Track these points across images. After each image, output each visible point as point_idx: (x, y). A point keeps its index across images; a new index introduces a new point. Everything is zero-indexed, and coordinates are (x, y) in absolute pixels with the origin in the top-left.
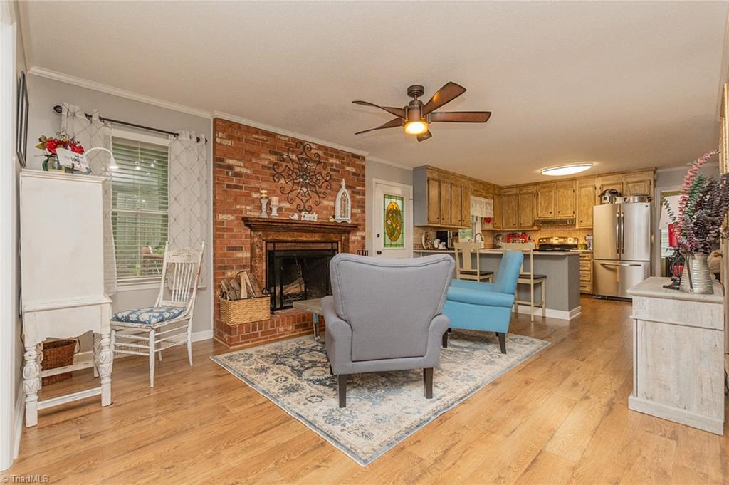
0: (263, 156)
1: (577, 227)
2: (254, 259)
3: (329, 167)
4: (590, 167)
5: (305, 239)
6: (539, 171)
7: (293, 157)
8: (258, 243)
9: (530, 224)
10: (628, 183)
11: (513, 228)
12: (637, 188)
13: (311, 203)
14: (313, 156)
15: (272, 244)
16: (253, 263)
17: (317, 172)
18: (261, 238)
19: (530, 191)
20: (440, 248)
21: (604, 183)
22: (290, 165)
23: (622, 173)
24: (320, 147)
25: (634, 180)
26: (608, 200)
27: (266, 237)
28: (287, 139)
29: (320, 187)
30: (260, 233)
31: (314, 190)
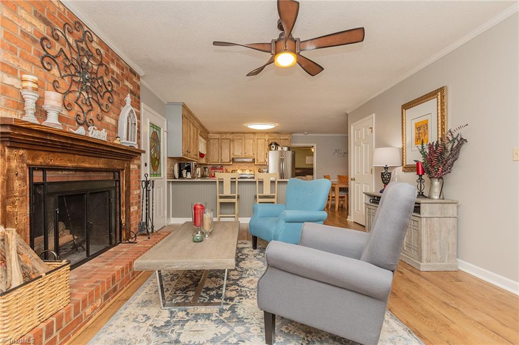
0: (22, 13)
1: (256, 163)
2: (11, 199)
3: (110, 74)
4: (274, 127)
5: (87, 165)
6: (245, 125)
7: (71, 40)
8: (19, 170)
9: (228, 160)
10: (281, 139)
11: (216, 162)
12: (285, 142)
13: (92, 115)
14: (94, 51)
15: (41, 173)
16: (8, 208)
17: (99, 75)
18: (23, 162)
19: (228, 137)
20: (187, 177)
21: (270, 138)
22: (66, 50)
23: (278, 133)
24: (101, 43)
25: (284, 138)
26: (274, 149)
27: (33, 160)
28: (61, 7)
29: (102, 97)
30: (21, 152)
31: (95, 98)
